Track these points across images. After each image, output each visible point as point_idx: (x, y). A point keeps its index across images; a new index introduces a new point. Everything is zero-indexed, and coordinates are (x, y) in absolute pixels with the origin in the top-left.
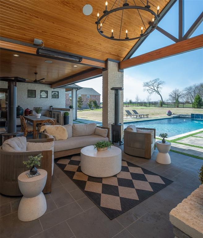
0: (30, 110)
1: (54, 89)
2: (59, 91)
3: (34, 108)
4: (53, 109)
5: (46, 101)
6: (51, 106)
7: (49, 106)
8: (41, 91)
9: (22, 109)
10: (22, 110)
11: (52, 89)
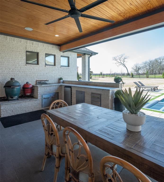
0: (31, 86)
1: (63, 52)
2: (70, 57)
3: (37, 81)
4: (63, 82)
5: (54, 71)
6: (60, 79)
7: (58, 78)
8: (47, 55)
9: (18, 84)
10: (19, 86)
11: (61, 52)
